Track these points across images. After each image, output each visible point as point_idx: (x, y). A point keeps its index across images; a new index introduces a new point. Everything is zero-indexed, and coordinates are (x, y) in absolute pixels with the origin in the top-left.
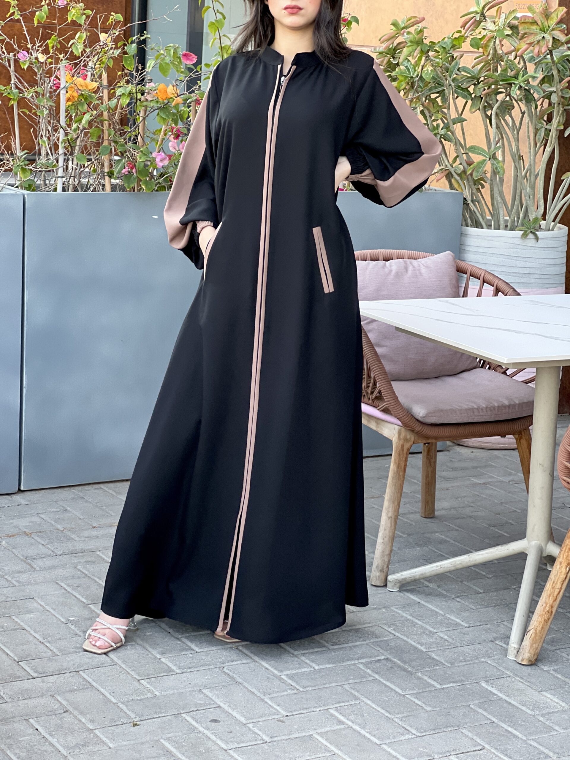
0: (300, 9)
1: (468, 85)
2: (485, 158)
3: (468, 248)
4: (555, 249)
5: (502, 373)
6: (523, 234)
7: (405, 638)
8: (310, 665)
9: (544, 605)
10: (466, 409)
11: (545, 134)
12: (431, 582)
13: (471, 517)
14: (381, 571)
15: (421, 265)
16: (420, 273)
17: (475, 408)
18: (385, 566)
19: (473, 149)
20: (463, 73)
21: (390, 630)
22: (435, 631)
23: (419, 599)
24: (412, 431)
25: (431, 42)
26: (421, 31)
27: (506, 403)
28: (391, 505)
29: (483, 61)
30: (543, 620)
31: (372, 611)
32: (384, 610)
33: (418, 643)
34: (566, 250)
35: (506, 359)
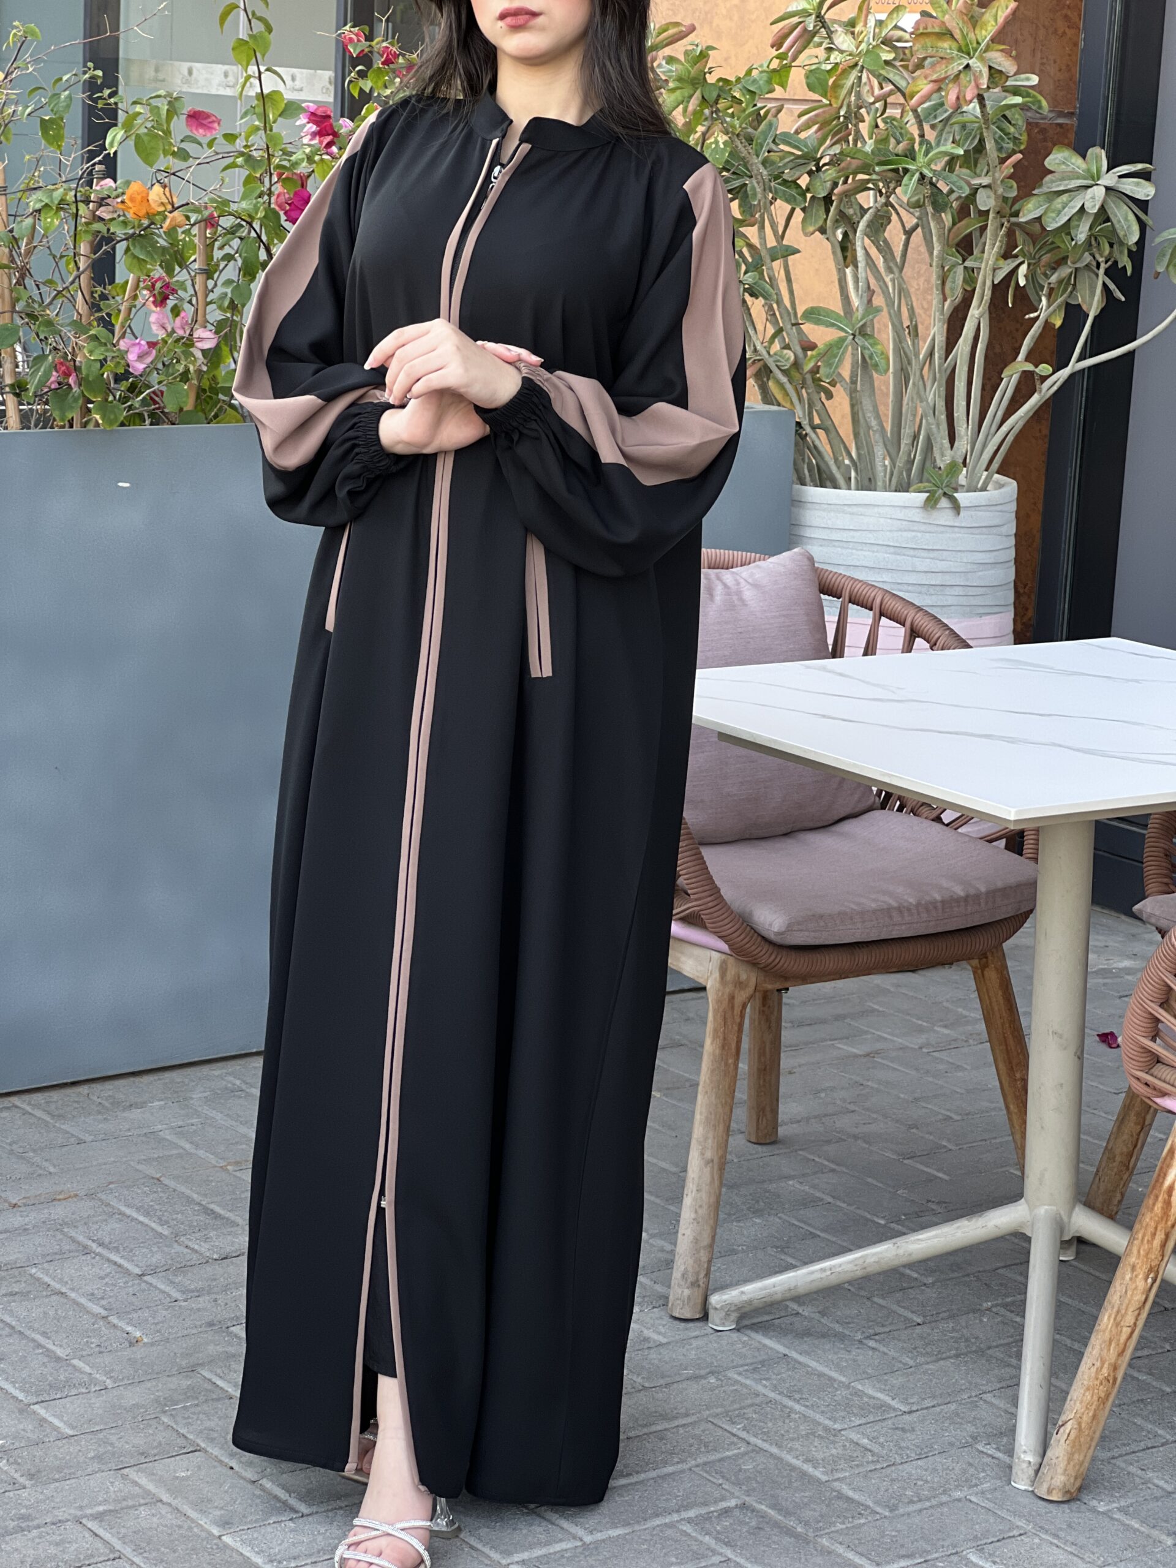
0: (534, 14)
1: (798, 174)
2: (843, 334)
3: (808, 533)
4: (994, 530)
5: (933, 820)
6: (928, 499)
7: (774, 1450)
8: (570, 1533)
9: (1098, 1364)
10: (874, 912)
11: (964, 279)
12: (804, 1304)
13: (856, 1137)
14: (694, 1284)
15: (742, 581)
16: (741, 599)
17: (895, 908)
18: (702, 1275)
19: (814, 315)
20: (782, 147)
21: (734, 1431)
22: (837, 1426)
23: (785, 1346)
24: (754, 964)
25: (720, 79)
26: (703, 56)
27: (959, 891)
28: (711, 1135)
29: (820, 119)
30: (1095, 1398)
31: (684, 1385)
32: (713, 1380)
33: (807, 1461)
34: (1014, 531)
35: (1013, 811)
